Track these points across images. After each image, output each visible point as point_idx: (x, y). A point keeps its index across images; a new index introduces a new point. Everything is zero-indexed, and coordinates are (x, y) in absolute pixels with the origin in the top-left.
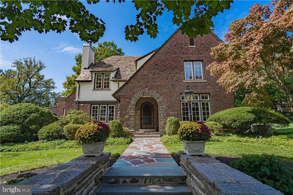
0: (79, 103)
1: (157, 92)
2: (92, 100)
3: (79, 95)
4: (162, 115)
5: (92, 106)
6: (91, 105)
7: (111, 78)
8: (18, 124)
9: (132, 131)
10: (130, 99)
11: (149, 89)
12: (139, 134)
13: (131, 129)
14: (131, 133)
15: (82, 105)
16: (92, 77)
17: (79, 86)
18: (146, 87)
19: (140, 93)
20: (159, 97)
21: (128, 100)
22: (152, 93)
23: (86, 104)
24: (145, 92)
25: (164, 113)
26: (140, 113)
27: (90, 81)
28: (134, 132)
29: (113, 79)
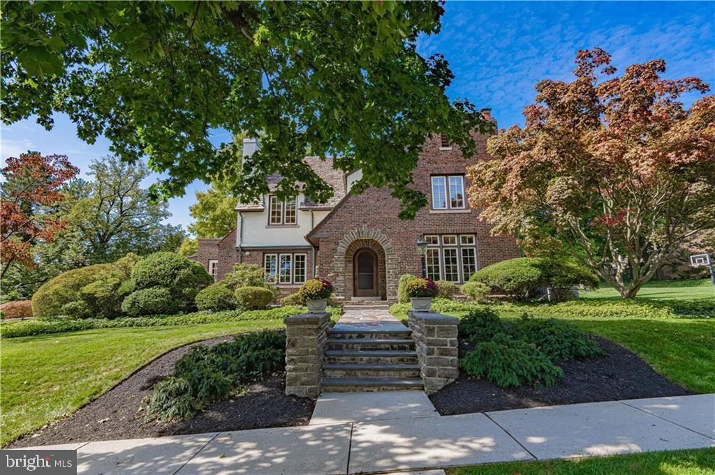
0: (243, 250)
1: (384, 231)
2: (266, 245)
3: (241, 237)
4: (391, 271)
5: (266, 255)
6: (264, 254)
7: (299, 204)
8: (166, 286)
9: (340, 300)
10: (337, 244)
11: (368, 226)
12: (353, 304)
13: (337, 296)
14: (338, 302)
15: (247, 253)
16: (264, 203)
17: (242, 219)
18: (365, 223)
19: (353, 234)
20: (386, 240)
21: (333, 246)
22: (375, 233)
23: (255, 253)
24: (362, 232)
25: (395, 269)
26: (352, 268)
27: (261, 211)
28: (343, 300)
29: (302, 207)
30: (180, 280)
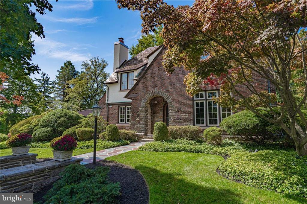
1: (167, 91)
2: (119, 102)
4: (171, 117)
5: (120, 107)
6: (119, 107)
8: (52, 126)
9: (142, 135)
10: (141, 100)
11: (158, 88)
12: (148, 138)
13: (141, 132)
14: (141, 136)
15: (111, 106)
16: (118, 78)
17: (108, 88)
18: (156, 86)
19: (149, 94)
20: (168, 97)
21: (139, 102)
22: (162, 93)
23: (115, 106)
24: (154, 93)
25: (173, 116)
26: (162, 114)
28: (143, 135)
29: (136, 78)
30: (59, 123)
